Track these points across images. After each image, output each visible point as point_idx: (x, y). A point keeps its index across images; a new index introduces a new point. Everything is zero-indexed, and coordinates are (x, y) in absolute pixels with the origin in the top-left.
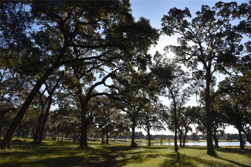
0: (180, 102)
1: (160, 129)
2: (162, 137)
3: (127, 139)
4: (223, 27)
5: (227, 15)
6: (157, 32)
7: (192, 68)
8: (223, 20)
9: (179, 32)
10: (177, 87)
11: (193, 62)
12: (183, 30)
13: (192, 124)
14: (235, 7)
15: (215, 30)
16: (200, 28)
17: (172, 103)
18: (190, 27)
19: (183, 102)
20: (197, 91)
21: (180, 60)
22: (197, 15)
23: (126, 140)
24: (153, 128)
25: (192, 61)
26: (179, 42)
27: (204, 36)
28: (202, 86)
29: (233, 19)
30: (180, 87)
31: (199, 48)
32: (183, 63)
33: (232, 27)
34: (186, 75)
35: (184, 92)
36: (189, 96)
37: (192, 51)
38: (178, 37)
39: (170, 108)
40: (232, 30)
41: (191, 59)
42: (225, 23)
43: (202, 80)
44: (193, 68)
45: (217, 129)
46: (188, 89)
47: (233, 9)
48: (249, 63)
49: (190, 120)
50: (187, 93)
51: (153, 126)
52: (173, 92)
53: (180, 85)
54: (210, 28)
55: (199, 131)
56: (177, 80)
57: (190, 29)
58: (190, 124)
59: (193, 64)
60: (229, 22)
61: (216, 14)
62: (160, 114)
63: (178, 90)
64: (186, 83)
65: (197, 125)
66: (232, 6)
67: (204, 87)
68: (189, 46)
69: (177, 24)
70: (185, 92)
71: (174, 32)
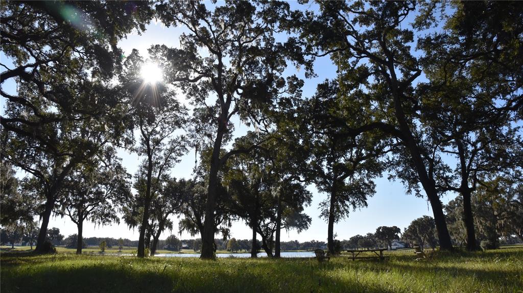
0: (161, 163)
1: (108, 220)
2: (105, 243)
3: (18, 246)
4: (262, 40)
5: (272, 22)
6: (150, 6)
7: (195, 101)
8: (264, 27)
9: (187, 23)
10: (161, 132)
11: (200, 89)
12: (195, 23)
13: (173, 213)
14: (286, 12)
15: (248, 39)
16: (226, 27)
17: (145, 163)
18: (210, 20)
19: (168, 164)
20: (199, 144)
21: (178, 79)
22: (226, 3)
23: (13, 248)
24: (92, 216)
25: (199, 87)
26: (183, 43)
27: (228, 46)
28: (210, 136)
29: (279, 32)
30: (167, 133)
31: (217, 65)
32: (181, 87)
33: (275, 44)
34: (181, 113)
35: (172, 145)
36: (181, 155)
37: (204, 67)
38: (184, 33)
39: (140, 172)
40: (275, 49)
41: (199, 81)
42: (266, 34)
43: (211, 124)
44: (198, 100)
45: (218, 227)
46: (180, 139)
47: (282, 14)
48: (288, 111)
49: (171, 206)
50: (178, 147)
51: (92, 213)
52: (150, 142)
53: (167, 130)
54: (242, 34)
55: (185, 229)
56: (163, 118)
57: (209, 23)
58: (169, 214)
59: (199, 94)
60: (272, 34)
61: (256, 12)
62: (112, 186)
63: (162, 139)
64: (179, 127)
65: (183, 217)
66: (282, 9)
67: (211, 138)
68: (199, 55)
69: (185, 8)
70: (175, 145)
71: (177, 21)
